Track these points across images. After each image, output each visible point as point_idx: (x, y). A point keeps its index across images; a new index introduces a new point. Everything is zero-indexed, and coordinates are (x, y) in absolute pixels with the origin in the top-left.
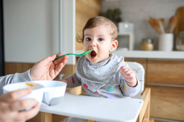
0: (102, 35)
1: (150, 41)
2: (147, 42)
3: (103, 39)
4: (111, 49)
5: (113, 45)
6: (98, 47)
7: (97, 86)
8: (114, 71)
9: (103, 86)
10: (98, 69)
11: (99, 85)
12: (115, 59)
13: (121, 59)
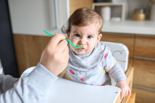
1: (142, 11)
2: (139, 12)
3: (91, 36)
5: (98, 38)
7: (84, 74)
8: (100, 60)
9: (89, 73)
10: (84, 60)
11: (86, 73)
12: (99, 47)
13: (104, 46)
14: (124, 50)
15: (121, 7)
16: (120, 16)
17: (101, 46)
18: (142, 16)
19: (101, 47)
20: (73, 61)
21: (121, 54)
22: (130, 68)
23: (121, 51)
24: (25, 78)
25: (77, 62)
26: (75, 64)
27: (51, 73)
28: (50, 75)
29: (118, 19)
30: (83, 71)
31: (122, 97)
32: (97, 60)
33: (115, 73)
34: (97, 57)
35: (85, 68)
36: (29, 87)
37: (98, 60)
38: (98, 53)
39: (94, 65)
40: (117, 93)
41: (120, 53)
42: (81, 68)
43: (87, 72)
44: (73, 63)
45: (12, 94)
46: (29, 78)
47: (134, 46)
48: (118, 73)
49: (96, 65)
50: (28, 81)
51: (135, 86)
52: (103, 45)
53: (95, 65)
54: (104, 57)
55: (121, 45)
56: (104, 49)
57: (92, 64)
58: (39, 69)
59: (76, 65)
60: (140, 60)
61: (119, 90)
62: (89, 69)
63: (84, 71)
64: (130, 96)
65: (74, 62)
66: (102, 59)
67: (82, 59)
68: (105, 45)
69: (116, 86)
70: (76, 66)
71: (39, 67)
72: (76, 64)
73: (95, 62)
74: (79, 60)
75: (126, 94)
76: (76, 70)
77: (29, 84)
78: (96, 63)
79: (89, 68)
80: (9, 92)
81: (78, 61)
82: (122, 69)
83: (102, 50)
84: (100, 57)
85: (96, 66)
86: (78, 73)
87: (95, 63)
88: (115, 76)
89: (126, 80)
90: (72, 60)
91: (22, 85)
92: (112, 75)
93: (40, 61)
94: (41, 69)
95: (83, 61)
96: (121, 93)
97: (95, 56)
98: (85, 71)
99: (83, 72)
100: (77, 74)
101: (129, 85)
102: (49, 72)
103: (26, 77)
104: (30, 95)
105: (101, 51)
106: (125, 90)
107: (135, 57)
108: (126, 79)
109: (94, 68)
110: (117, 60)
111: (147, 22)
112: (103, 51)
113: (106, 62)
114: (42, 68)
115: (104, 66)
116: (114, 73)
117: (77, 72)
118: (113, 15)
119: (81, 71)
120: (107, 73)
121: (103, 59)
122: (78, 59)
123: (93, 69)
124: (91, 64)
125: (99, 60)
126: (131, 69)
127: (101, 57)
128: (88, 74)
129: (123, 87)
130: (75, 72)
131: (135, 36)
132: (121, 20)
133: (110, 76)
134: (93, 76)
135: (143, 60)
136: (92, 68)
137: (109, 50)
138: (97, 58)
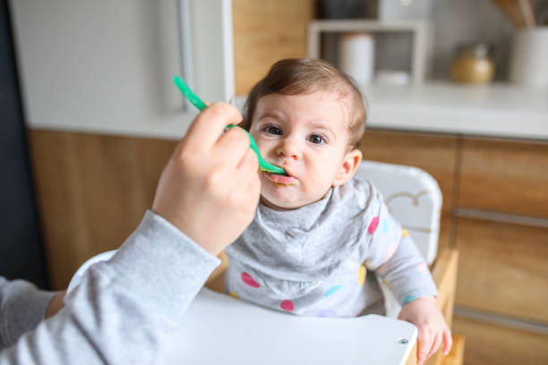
0: (324, 123)
1: (481, 51)
2: (472, 56)
4: (338, 179)
5: (346, 166)
6: (306, 160)
7: (294, 289)
8: (352, 242)
9: (313, 287)
10: (297, 242)
11: (300, 286)
12: (347, 196)
13: (366, 191)
14: (424, 193)
15: (409, 35)
16: (406, 67)
17: (357, 191)
18: (482, 68)
19: (354, 196)
20: (254, 244)
21: (416, 203)
22: (446, 252)
23: (415, 192)
24: (102, 269)
25: (270, 247)
26: (261, 253)
27: (195, 245)
28: (193, 251)
29: (399, 79)
30: (288, 281)
31: (421, 356)
32: (341, 243)
33: (398, 273)
34: (341, 233)
35: (298, 269)
36: (121, 301)
37: (345, 243)
38: (343, 218)
39: (330, 259)
40: (404, 342)
41: (410, 201)
42: (284, 268)
43: (304, 283)
44: (257, 251)
45: (61, 329)
46: (115, 268)
47: (457, 175)
48: (407, 273)
49: (336, 261)
50: (114, 281)
51: (463, 315)
52: (361, 187)
53: (333, 261)
54: (365, 232)
55: (413, 172)
56: (368, 203)
57: (324, 258)
58: (150, 231)
59: (265, 257)
60: (476, 222)
61: (412, 332)
62: (313, 275)
63: (294, 283)
64: (447, 353)
65: (257, 247)
66: (358, 240)
67: (289, 237)
68: (367, 186)
69: (400, 317)
70: (264, 263)
71: (151, 224)
72: (266, 254)
73: (334, 252)
74: (278, 242)
75: (434, 344)
76: (266, 276)
77: (119, 289)
78: (337, 253)
79: (311, 270)
80: (49, 327)
81: (275, 246)
82: (421, 260)
83: (358, 207)
84: (351, 233)
85: (337, 265)
86: (272, 286)
87: (332, 256)
88: (396, 283)
89: (435, 297)
90: (253, 240)
91: (94, 298)
92: (389, 278)
93: (155, 205)
94: (157, 234)
95: (289, 245)
96: (419, 344)
97: (335, 230)
98: (297, 282)
99: (289, 285)
100: (271, 291)
101: (444, 312)
102: (187, 242)
103: (105, 265)
104: (124, 330)
105: (357, 212)
106: (430, 332)
107: (461, 213)
108: (435, 293)
109: (329, 270)
110: (404, 227)
111: (500, 90)
112: (364, 211)
113: (373, 245)
114: (162, 226)
115: (365, 257)
116: (393, 273)
117: (269, 284)
118: (381, 64)
119: (282, 281)
120: (371, 276)
121: (361, 241)
122: (274, 239)
123: (326, 276)
124: (318, 258)
125: (349, 244)
126: (448, 258)
127: (356, 233)
128: (308, 291)
129: (426, 322)
130: (260, 281)
131: (459, 141)
132: (411, 83)
133: (380, 280)
134: (327, 295)
135: (486, 223)
136: (324, 269)
137: (381, 203)
138: (342, 237)
